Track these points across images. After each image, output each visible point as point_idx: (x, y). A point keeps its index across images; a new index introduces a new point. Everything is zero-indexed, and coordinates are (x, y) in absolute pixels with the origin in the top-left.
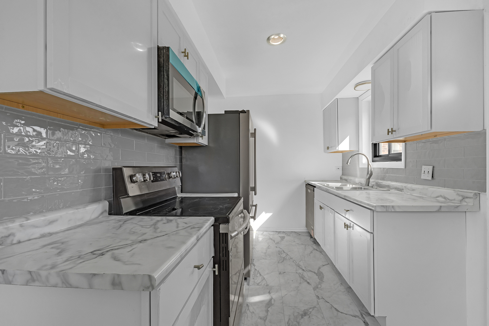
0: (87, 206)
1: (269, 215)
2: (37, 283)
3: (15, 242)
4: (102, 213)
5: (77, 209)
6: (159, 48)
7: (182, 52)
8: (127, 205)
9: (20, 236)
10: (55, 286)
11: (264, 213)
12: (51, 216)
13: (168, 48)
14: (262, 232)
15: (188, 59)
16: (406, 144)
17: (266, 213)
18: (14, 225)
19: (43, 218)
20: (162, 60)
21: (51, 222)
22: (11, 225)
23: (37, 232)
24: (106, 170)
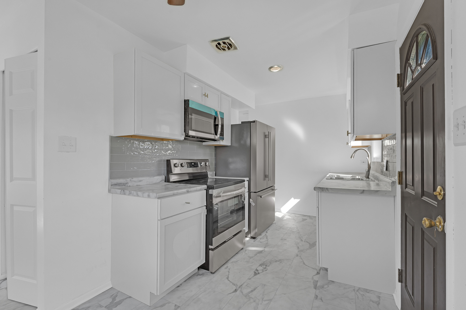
0: (155, 176)
1: (297, 201)
2: (131, 195)
3: (128, 186)
4: (161, 181)
5: (150, 177)
6: (185, 101)
7: (204, 95)
8: (173, 178)
9: (130, 184)
10: (135, 196)
11: (293, 199)
12: (140, 179)
13: (189, 100)
14: (290, 214)
15: (208, 97)
16: (382, 141)
17: (294, 199)
18: (128, 180)
19: (138, 179)
20: (186, 106)
21: (140, 181)
22: (127, 180)
23: (135, 184)
24: (164, 160)
